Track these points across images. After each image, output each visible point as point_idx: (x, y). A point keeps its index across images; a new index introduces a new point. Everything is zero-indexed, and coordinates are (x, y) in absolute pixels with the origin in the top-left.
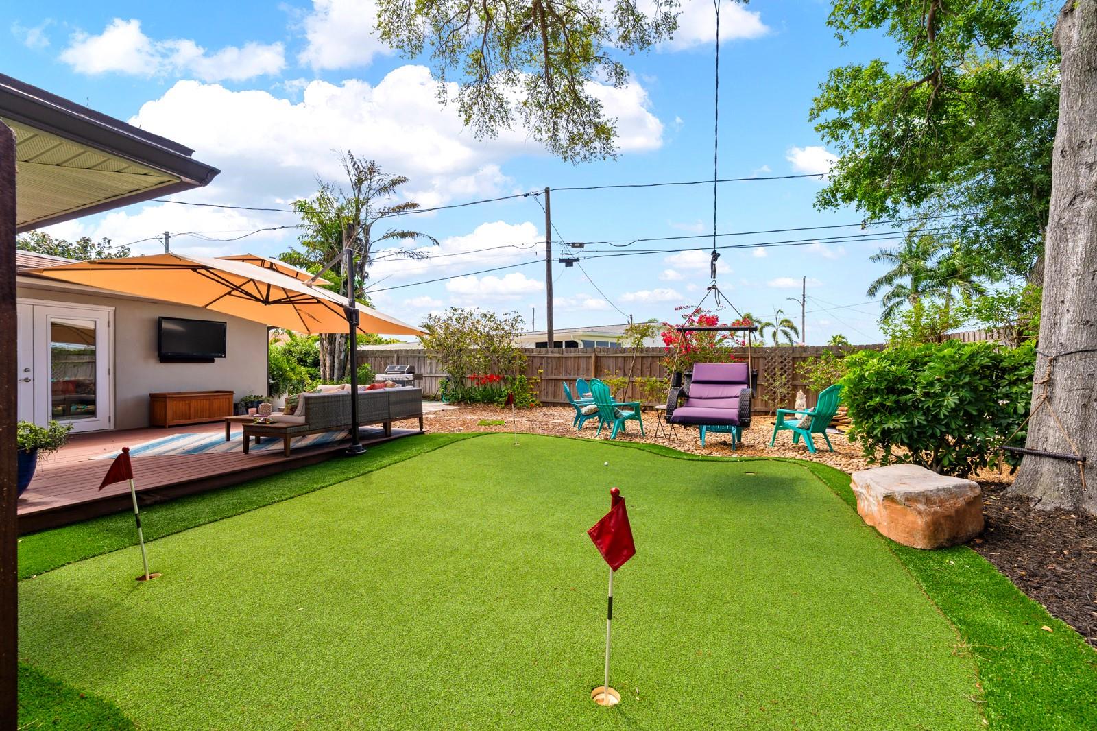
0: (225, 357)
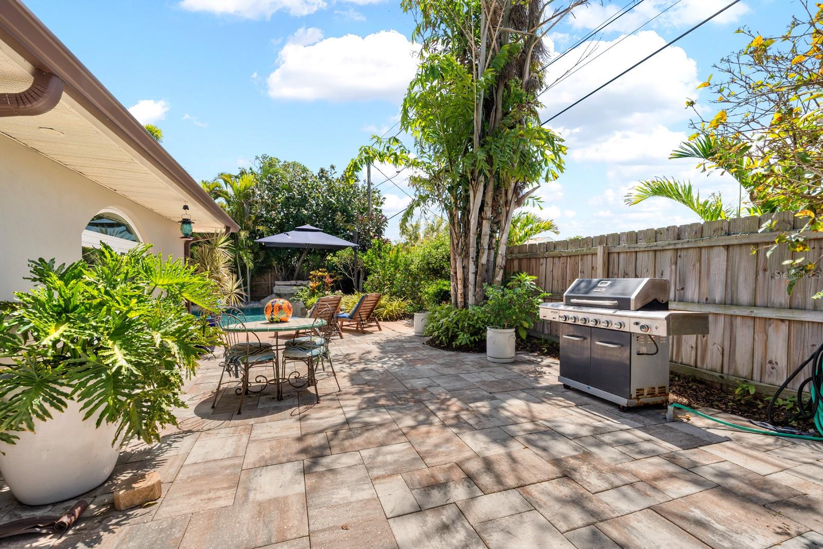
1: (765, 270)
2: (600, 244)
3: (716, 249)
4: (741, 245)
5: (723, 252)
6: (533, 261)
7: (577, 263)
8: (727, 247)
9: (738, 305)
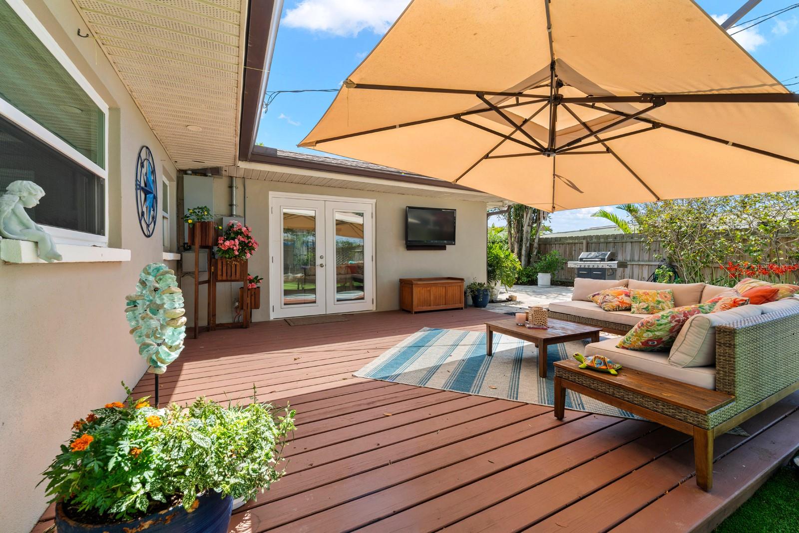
0: (454, 244)
1: (642, 250)
2: (584, 239)
3: (628, 243)
4: (636, 242)
5: (630, 244)
6: (548, 246)
7: (572, 247)
8: (631, 242)
9: (635, 261)
